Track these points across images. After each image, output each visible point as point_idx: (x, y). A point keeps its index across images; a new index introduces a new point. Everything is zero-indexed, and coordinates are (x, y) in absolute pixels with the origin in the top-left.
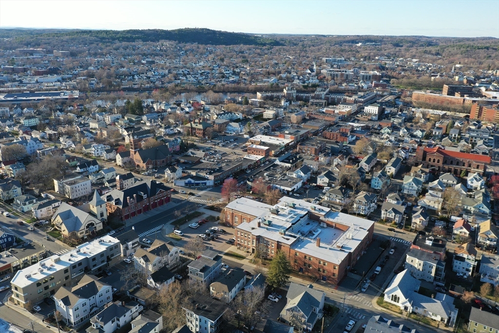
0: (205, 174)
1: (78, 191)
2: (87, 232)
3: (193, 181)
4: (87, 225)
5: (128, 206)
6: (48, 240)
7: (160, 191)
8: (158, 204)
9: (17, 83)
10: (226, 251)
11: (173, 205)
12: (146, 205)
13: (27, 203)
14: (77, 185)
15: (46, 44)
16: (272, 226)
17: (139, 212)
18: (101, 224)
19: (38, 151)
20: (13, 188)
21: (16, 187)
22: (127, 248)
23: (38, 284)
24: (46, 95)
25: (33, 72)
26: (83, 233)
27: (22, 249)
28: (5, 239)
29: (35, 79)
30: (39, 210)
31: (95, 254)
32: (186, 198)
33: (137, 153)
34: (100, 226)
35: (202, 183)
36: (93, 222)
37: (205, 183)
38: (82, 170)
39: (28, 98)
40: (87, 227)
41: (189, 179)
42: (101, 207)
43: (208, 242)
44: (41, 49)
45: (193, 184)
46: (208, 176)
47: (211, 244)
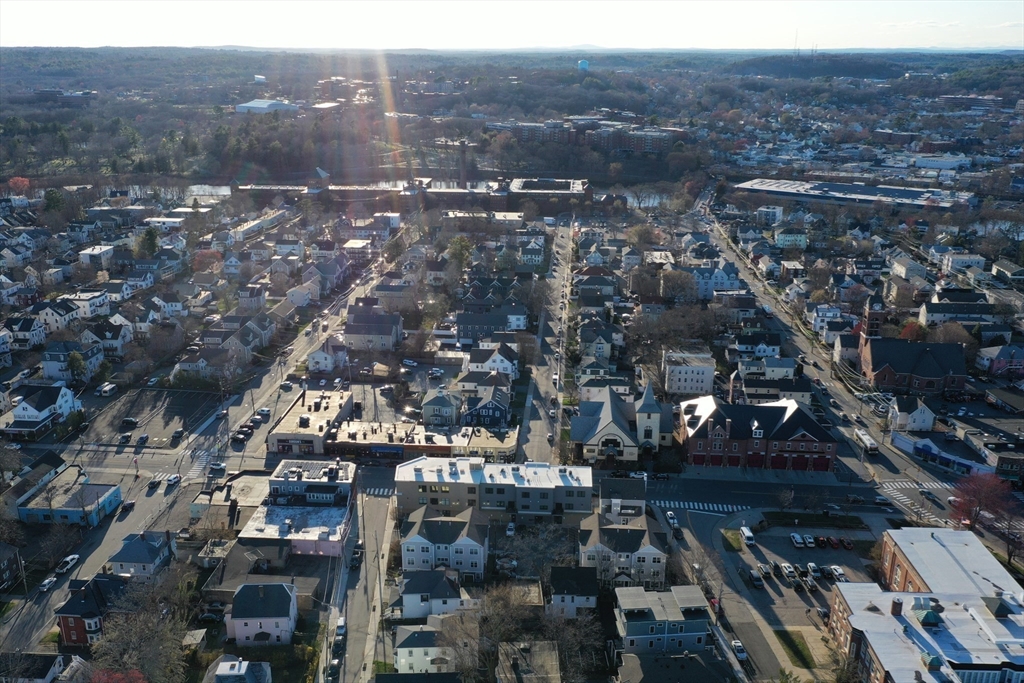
0: (981, 446)
1: (683, 380)
2: (601, 453)
3: (935, 449)
4: (603, 440)
5: (707, 437)
6: (549, 440)
7: (804, 436)
8: (789, 464)
9: (866, 165)
10: (789, 628)
11: (830, 479)
12: (756, 454)
13: (588, 371)
14: (678, 368)
15: (1011, 85)
16: (934, 634)
17: (734, 461)
18: (635, 451)
19: (715, 293)
20: (598, 341)
21: (603, 341)
22: (608, 509)
23: (425, 487)
24: (886, 193)
25: (921, 144)
26: (593, 451)
27: (489, 435)
28: (491, 411)
29: (913, 160)
30: (585, 389)
31: (533, 485)
32: (877, 480)
33: (869, 344)
34: (631, 454)
35: (959, 464)
36: (619, 440)
37: (969, 468)
38: (743, 348)
39: (848, 196)
40: (604, 444)
41: (928, 441)
42: (649, 417)
43: (783, 589)
44: (991, 97)
45: (934, 457)
46: (987, 452)
47: (781, 594)
